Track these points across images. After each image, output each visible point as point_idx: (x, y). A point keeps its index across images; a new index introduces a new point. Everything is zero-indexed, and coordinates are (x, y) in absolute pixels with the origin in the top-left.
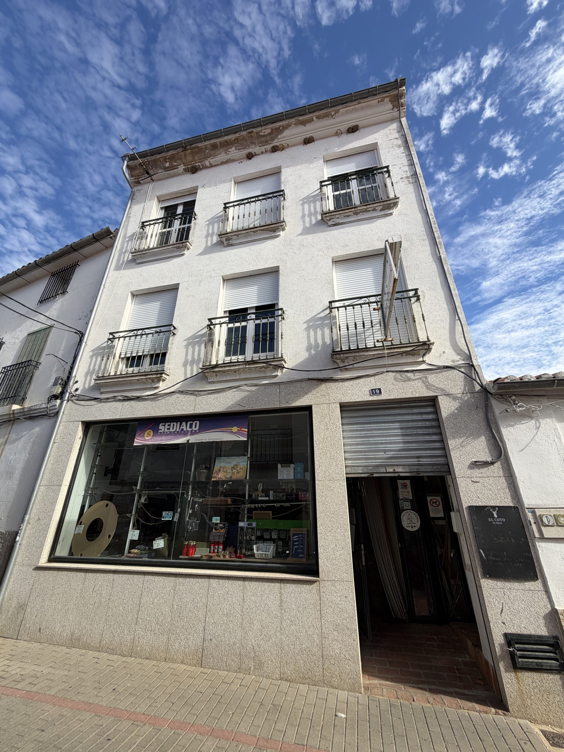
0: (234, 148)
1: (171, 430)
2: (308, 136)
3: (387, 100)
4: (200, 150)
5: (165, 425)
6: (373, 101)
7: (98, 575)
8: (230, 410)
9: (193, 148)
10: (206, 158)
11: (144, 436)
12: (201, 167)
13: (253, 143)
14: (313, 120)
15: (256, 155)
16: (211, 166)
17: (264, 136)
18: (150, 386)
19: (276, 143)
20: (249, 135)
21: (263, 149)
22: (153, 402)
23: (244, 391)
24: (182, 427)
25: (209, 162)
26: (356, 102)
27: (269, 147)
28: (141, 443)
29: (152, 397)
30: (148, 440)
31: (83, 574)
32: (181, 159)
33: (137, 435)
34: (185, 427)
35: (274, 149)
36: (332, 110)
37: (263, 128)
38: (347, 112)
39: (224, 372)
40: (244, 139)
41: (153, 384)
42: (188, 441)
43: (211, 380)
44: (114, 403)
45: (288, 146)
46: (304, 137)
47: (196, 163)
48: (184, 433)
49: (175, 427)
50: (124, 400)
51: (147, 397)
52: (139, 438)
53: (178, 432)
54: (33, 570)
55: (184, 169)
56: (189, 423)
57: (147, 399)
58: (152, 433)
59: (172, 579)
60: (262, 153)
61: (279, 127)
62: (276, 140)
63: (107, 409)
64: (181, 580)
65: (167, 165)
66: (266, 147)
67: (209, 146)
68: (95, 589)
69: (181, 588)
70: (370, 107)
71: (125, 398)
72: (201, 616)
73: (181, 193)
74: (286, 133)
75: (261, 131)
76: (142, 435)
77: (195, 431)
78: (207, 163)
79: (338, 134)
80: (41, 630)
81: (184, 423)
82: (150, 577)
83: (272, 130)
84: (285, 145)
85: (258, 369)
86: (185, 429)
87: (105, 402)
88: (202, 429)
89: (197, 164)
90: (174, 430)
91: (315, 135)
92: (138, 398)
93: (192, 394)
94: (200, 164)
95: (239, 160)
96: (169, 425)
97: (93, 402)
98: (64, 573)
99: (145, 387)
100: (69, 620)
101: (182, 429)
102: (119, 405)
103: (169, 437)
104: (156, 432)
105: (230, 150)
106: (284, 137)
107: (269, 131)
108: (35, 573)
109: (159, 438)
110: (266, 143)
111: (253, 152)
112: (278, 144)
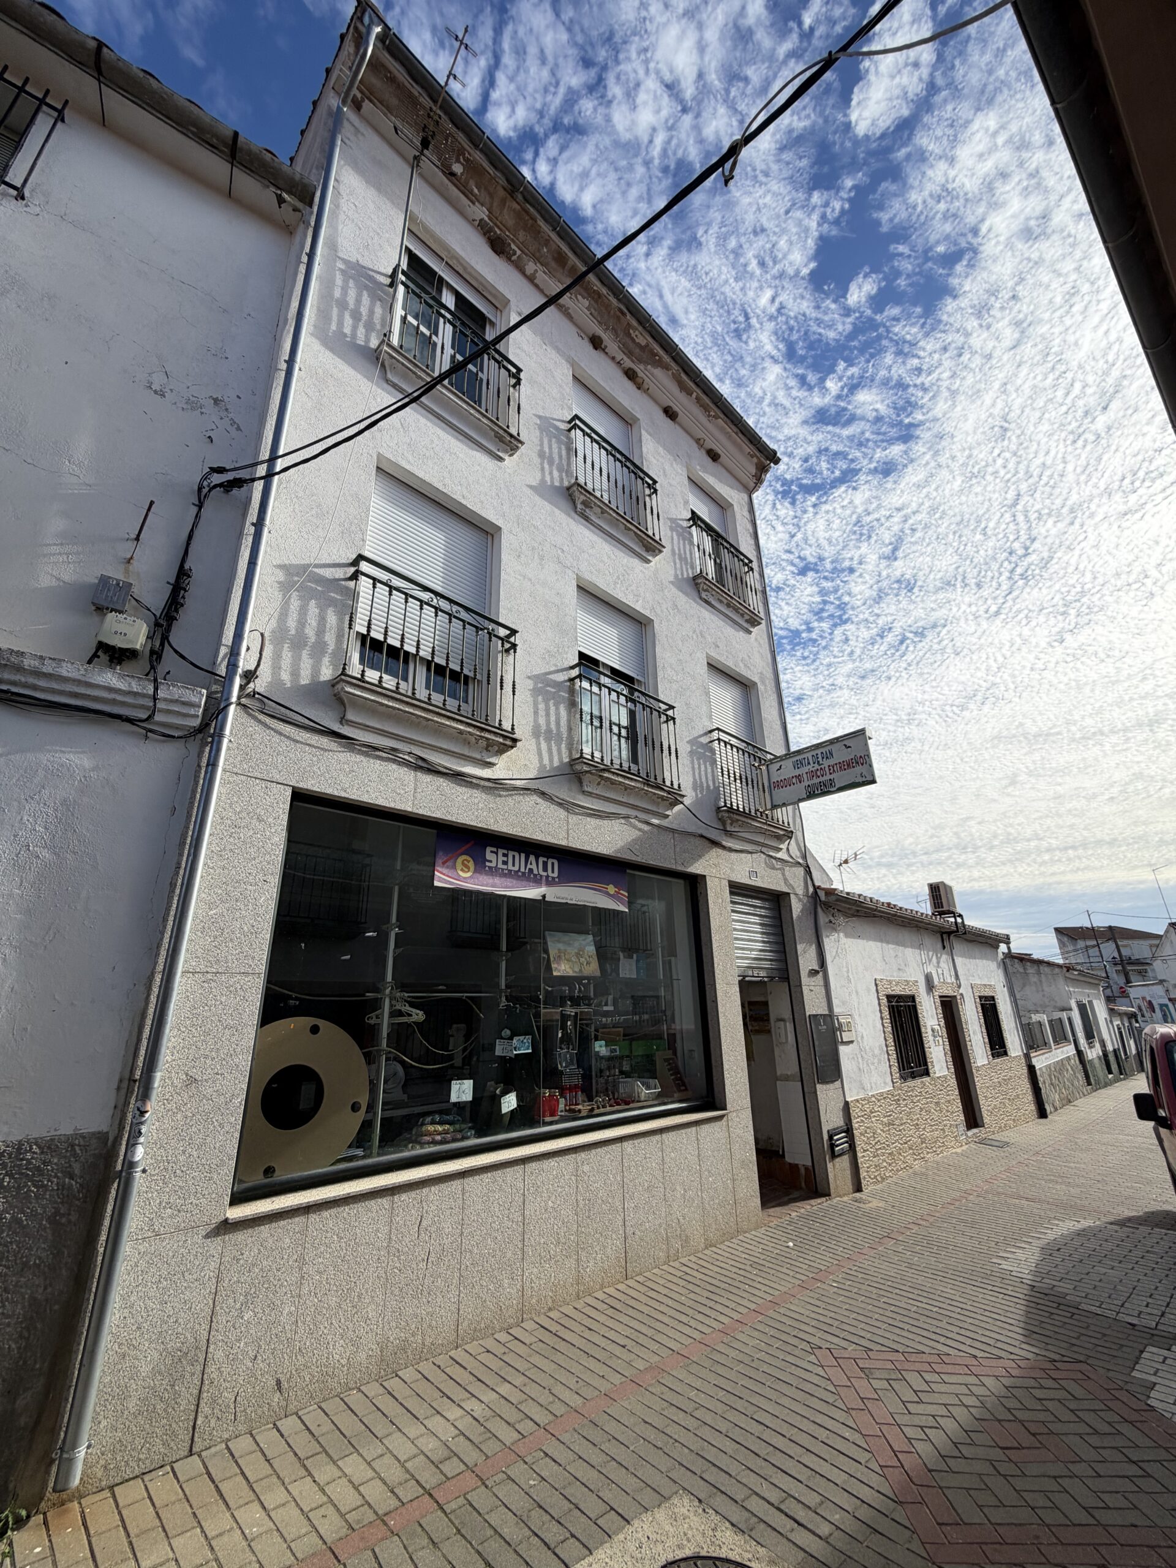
0: (586, 303)
1: (510, 867)
2: (676, 408)
3: (755, 460)
4: (536, 232)
5: (496, 853)
6: (748, 448)
7: (425, 1191)
8: (619, 855)
9: (527, 212)
10: (537, 259)
11: (454, 867)
12: (514, 258)
13: (615, 331)
14: (691, 395)
15: (604, 350)
16: (531, 279)
17: (633, 340)
18: (478, 756)
19: (639, 369)
20: (618, 313)
21: (620, 356)
22: (490, 798)
23: (635, 827)
24: (529, 866)
25: (536, 271)
26: (736, 429)
27: (628, 363)
28: (451, 883)
29: (487, 784)
30: (465, 880)
31: (385, 1202)
32: (491, 195)
33: (439, 861)
34: (535, 865)
35: (630, 375)
36: (714, 411)
37: (640, 328)
38: (722, 429)
39: (613, 782)
40: (608, 306)
41: (484, 753)
42: (544, 896)
43: (589, 790)
44: (394, 766)
45: (647, 391)
46: (671, 404)
47: (514, 242)
48: (537, 880)
49: (517, 862)
50: (417, 768)
51: (474, 781)
52: (445, 871)
53: (524, 873)
54: (207, 1236)
55: (481, 220)
56: (541, 860)
57: (477, 786)
58: (471, 864)
59: (571, 1157)
60: (613, 358)
61: (656, 355)
62: (642, 367)
63: (374, 776)
64: (583, 1155)
65: (458, 168)
66: (625, 358)
67: (554, 247)
68: (424, 1223)
69: (586, 1168)
70: (741, 450)
71: (420, 763)
72: (617, 1204)
73: (465, 269)
74: (658, 372)
75: (635, 329)
76: (450, 863)
77: (553, 878)
78: (531, 267)
79: (699, 442)
80: (285, 1385)
81: (532, 858)
82: (534, 1164)
83: (647, 345)
84: (645, 386)
85: (654, 797)
86: (535, 872)
87: (366, 754)
88: (564, 879)
89: (513, 246)
90: (516, 868)
91: (681, 417)
92: (457, 777)
93: (560, 805)
94: (519, 252)
95: (580, 329)
96: (505, 855)
97: (325, 741)
98: (325, 1214)
99: (466, 752)
100: (368, 1318)
101: (531, 870)
102: (407, 775)
103: (509, 882)
104: (481, 864)
105: (579, 297)
106: (652, 375)
107: (643, 343)
108: (216, 1245)
109: (487, 879)
110: (630, 354)
111: (604, 343)
112: (640, 374)
